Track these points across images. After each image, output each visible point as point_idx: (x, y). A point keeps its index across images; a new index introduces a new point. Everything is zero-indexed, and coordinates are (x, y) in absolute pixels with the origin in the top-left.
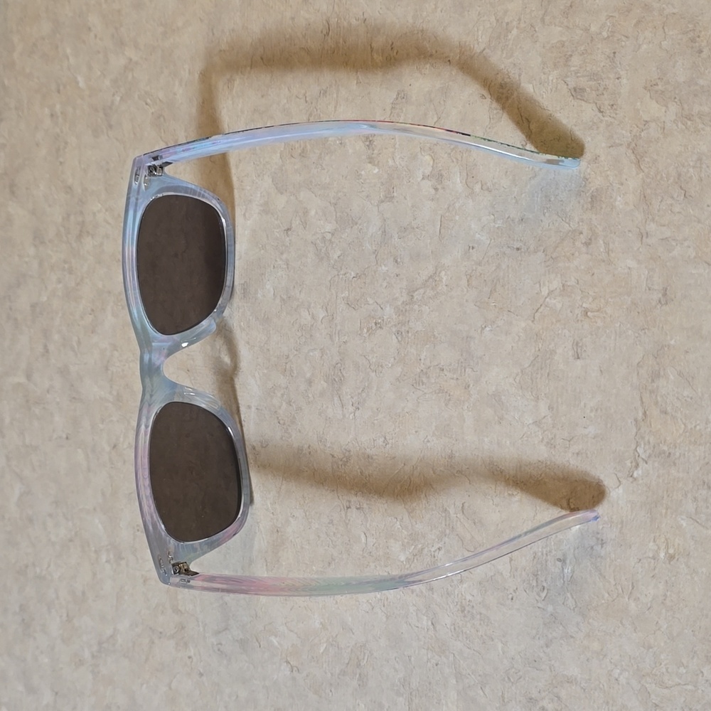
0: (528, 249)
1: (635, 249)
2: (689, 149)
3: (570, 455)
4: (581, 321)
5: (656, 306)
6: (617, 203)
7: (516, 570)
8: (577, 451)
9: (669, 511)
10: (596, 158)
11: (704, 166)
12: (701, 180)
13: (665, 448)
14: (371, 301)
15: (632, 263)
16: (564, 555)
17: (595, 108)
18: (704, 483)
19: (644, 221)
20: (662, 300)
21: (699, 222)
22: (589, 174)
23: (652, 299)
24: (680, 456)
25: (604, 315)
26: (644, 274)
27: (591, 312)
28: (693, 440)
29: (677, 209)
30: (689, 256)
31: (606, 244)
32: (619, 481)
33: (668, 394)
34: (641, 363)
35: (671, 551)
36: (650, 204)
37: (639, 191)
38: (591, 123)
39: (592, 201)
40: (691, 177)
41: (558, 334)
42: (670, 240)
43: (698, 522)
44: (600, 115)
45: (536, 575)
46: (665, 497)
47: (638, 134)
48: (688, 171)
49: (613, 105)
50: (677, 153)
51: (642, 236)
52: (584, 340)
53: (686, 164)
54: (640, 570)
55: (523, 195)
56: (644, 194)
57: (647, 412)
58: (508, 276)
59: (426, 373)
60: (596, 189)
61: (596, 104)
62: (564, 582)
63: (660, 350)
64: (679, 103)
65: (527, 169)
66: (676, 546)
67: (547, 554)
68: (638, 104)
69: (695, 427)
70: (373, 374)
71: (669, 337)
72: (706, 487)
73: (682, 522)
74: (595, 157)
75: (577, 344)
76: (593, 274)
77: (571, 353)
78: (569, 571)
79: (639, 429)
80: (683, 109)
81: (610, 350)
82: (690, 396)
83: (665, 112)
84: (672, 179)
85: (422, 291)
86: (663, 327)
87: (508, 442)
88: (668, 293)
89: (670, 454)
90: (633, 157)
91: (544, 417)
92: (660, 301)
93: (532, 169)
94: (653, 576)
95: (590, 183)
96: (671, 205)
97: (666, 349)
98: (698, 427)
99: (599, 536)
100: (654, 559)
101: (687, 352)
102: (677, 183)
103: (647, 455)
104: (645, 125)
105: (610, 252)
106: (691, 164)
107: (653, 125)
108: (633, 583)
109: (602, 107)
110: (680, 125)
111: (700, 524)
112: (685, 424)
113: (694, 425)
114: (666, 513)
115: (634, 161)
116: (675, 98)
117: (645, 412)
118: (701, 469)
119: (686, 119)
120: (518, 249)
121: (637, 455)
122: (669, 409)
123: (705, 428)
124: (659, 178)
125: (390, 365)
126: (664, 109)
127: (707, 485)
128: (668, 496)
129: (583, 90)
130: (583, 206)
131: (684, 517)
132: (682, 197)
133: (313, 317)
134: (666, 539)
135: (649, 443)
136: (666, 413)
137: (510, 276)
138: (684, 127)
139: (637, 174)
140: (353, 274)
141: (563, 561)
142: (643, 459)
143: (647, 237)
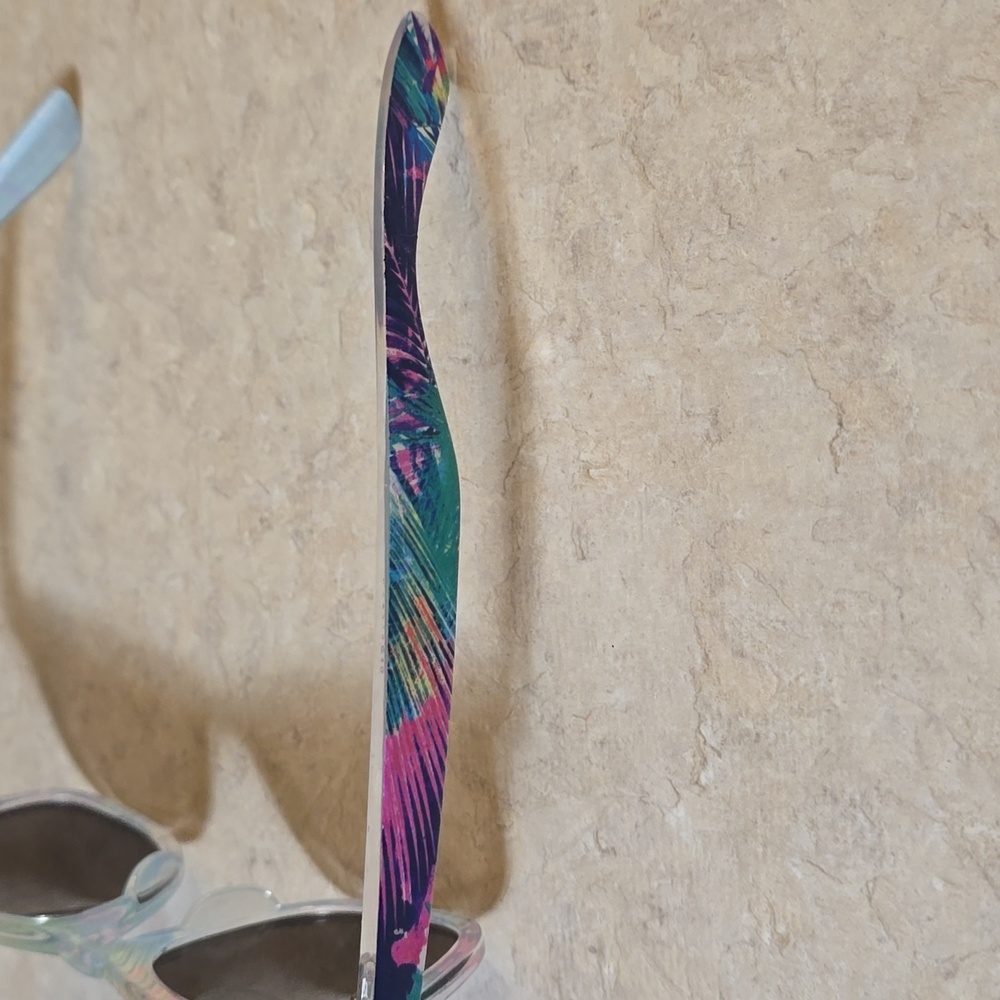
0: (480, 359)
1: (656, 339)
2: (728, 130)
3: (589, 746)
4: (581, 486)
5: (702, 447)
6: (616, 254)
7: (525, 970)
8: (600, 737)
9: (769, 850)
10: (572, 173)
11: (758, 161)
12: (755, 189)
13: (750, 725)
14: (249, 480)
15: (652, 367)
16: (600, 941)
17: (561, 77)
18: (825, 791)
19: (665, 284)
20: (711, 435)
21: (760, 273)
22: (565, 204)
23: (694, 434)
24: (776, 741)
25: (618, 472)
26: (675, 387)
27: (597, 468)
28: (796, 707)
29: (719, 253)
30: (750, 343)
31: (607, 335)
32: (677, 793)
33: (742, 617)
34: (689, 559)
35: (781, 929)
36: (672, 248)
37: (651, 227)
38: (557, 107)
39: (575, 256)
40: (737, 187)
41: (547, 514)
42: (713, 314)
43: (822, 871)
44: (569, 88)
45: (557, 980)
46: (760, 822)
47: (637, 116)
48: (731, 175)
49: (589, 66)
50: (708, 142)
51: (666, 312)
52: (589, 522)
53: (726, 161)
54: (731, 967)
55: (463, 259)
56: (659, 231)
57: (711, 657)
58: (455, 413)
59: (347, 606)
60: (579, 232)
61: (561, 67)
62: (605, 992)
63: (719, 532)
64: (700, 44)
65: (464, 209)
66: (789, 919)
67: (571, 939)
68: (632, 56)
69: (797, 679)
70: (266, 615)
71: (731, 505)
72: (829, 799)
73: (795, 870)
74: (570, 171)
75: (579, 533)
76: (591, 396)
77: (571, 549)
78: (612, 969)
79: (700, 690)
80: (709, 55)
81: (634, 538)
82: (781, 618)
83: (679, 64)
84: (704, 193)
85: (324, 454)
86: (718, 486)
87: (487, 727)
88: (721, 420)
89: (758, 735)
90: (633, 162)
91: (540, 676)
92: (708, 437)
93: (472, 208)
94: (755, 979)
95: (567, 221)
96: (708, 246)
97: (728, 528)
98: (802, 680)
99: (654, 902)
100: (753, 945)
101: (767, 532)
102: (714, 201)
103: (720, 740)
104: (647, 96)
105: (614, 351)
106: (735, 160)
107: (660, 94)
108: (721, 993)
109: (572, 73)
110: (707, 86)
111: (827, 874)
112: (778, 676)
113: (794, 675)
114: (764, 853)
115: (637, 169)
116: (693, 35)
117: (707, 655)
118: (816, 762)
119: (715, 74)
120: (465, 361)
121: (702, 740)
122: (747, 646)
123: (816, 682)
124: (681, 195)
125: (290, 595)
126: (676, 59)
127: (831, 794)
128: (764, 820)
129: (537, 45)
130: (560, 268)
131: (797, 861)
132: (726, 229)
133: (167, 516)
134: (770, 906)
135: (720, 714)
136: (742, 654)
137: (459, 412)
138: (714, 89)
139: (645, 193)
140: (218, 433)
141: (598, 950)
142: (713, 748)
143: (674, 314)
